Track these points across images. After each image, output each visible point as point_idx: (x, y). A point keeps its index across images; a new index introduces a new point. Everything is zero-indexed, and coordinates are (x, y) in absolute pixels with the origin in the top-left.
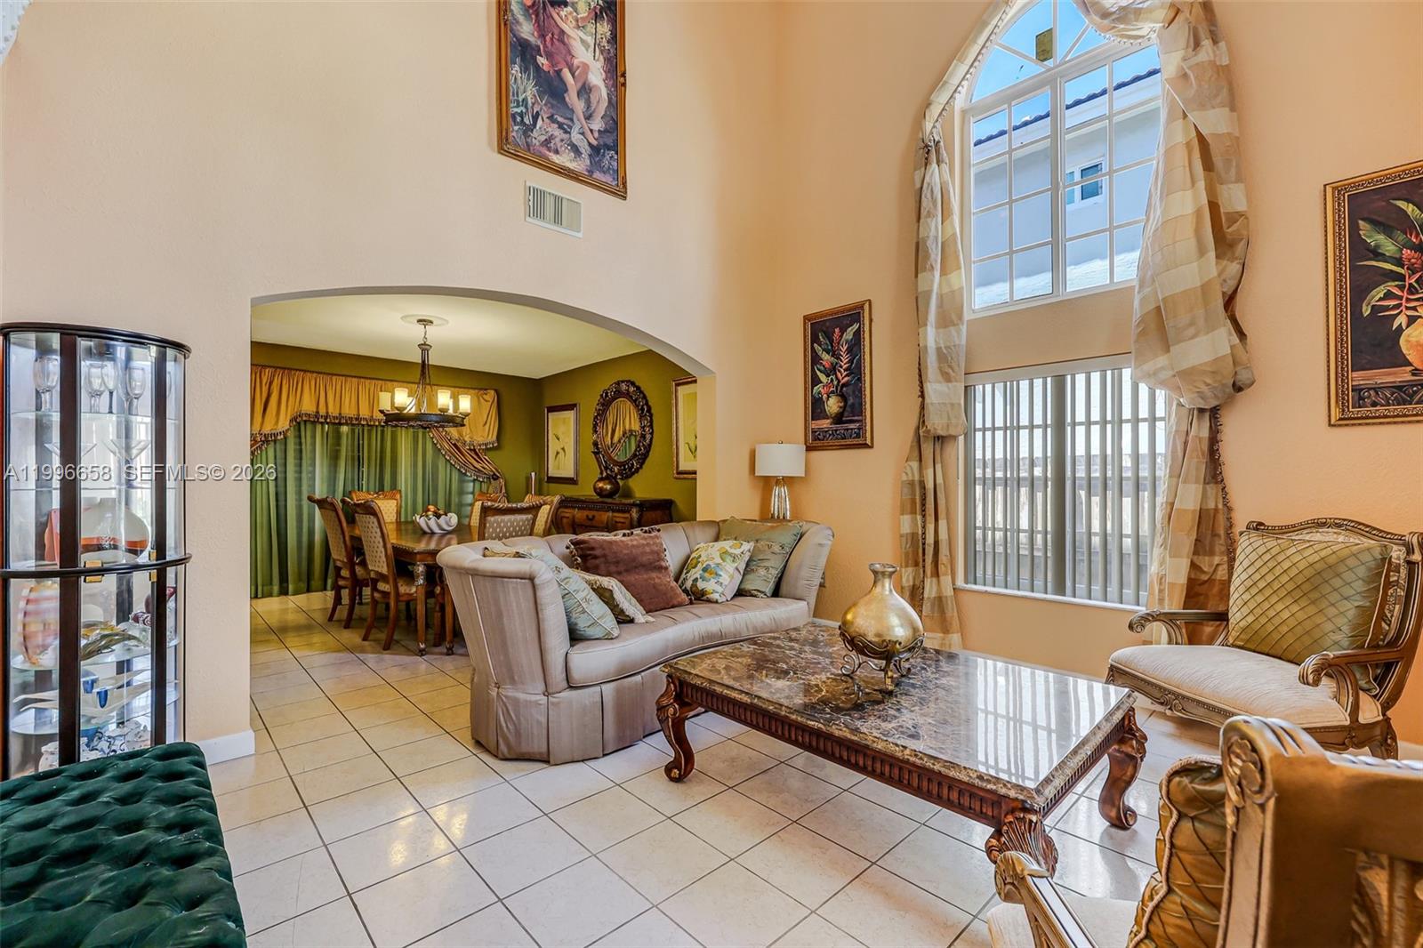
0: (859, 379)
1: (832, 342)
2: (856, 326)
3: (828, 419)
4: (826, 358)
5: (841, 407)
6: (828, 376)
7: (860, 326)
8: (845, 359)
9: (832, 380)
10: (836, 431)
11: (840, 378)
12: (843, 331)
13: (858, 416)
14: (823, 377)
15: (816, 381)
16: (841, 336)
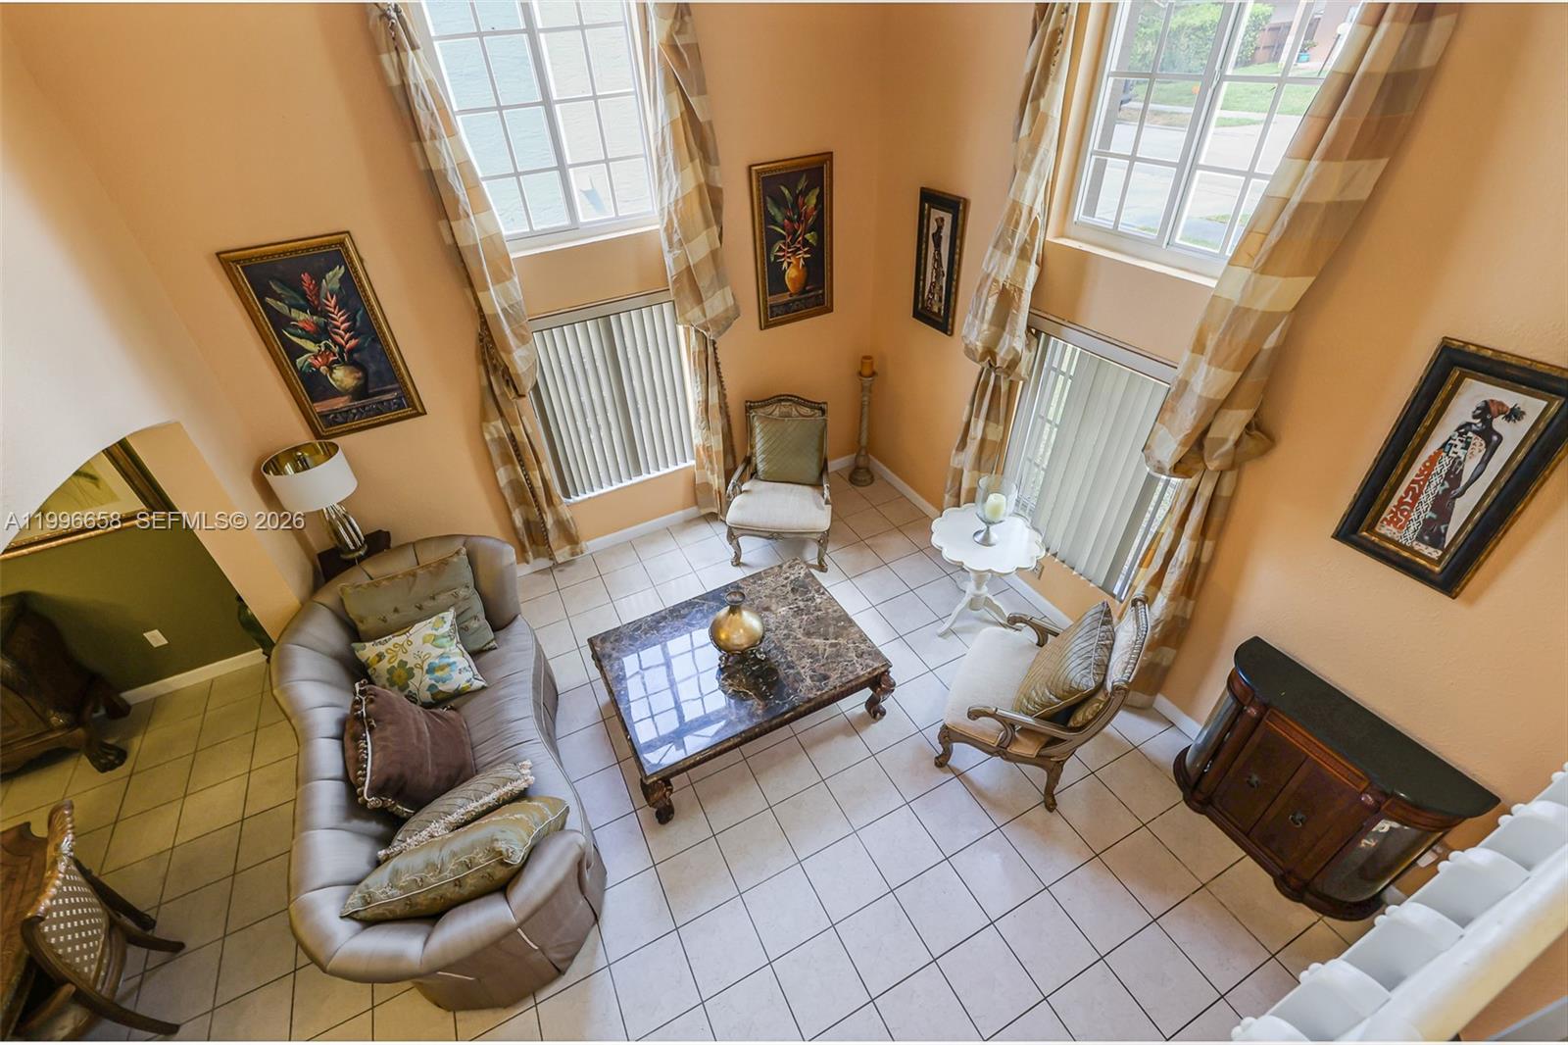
0: (376, 340)
1: (304, 295)
2: (340, 271)
3: (342, 396)
4: (301, 317)
5: (359, 379)
6: (317, 341)
7: (346, 268)
8: (339, 318)
9: (327, 347)
10: (364, 407)
11: (343, 342)
12: (318, 277)
13: (392, 384)
14: (309, 345)
15: (295, 352)
16: (318, 285)
